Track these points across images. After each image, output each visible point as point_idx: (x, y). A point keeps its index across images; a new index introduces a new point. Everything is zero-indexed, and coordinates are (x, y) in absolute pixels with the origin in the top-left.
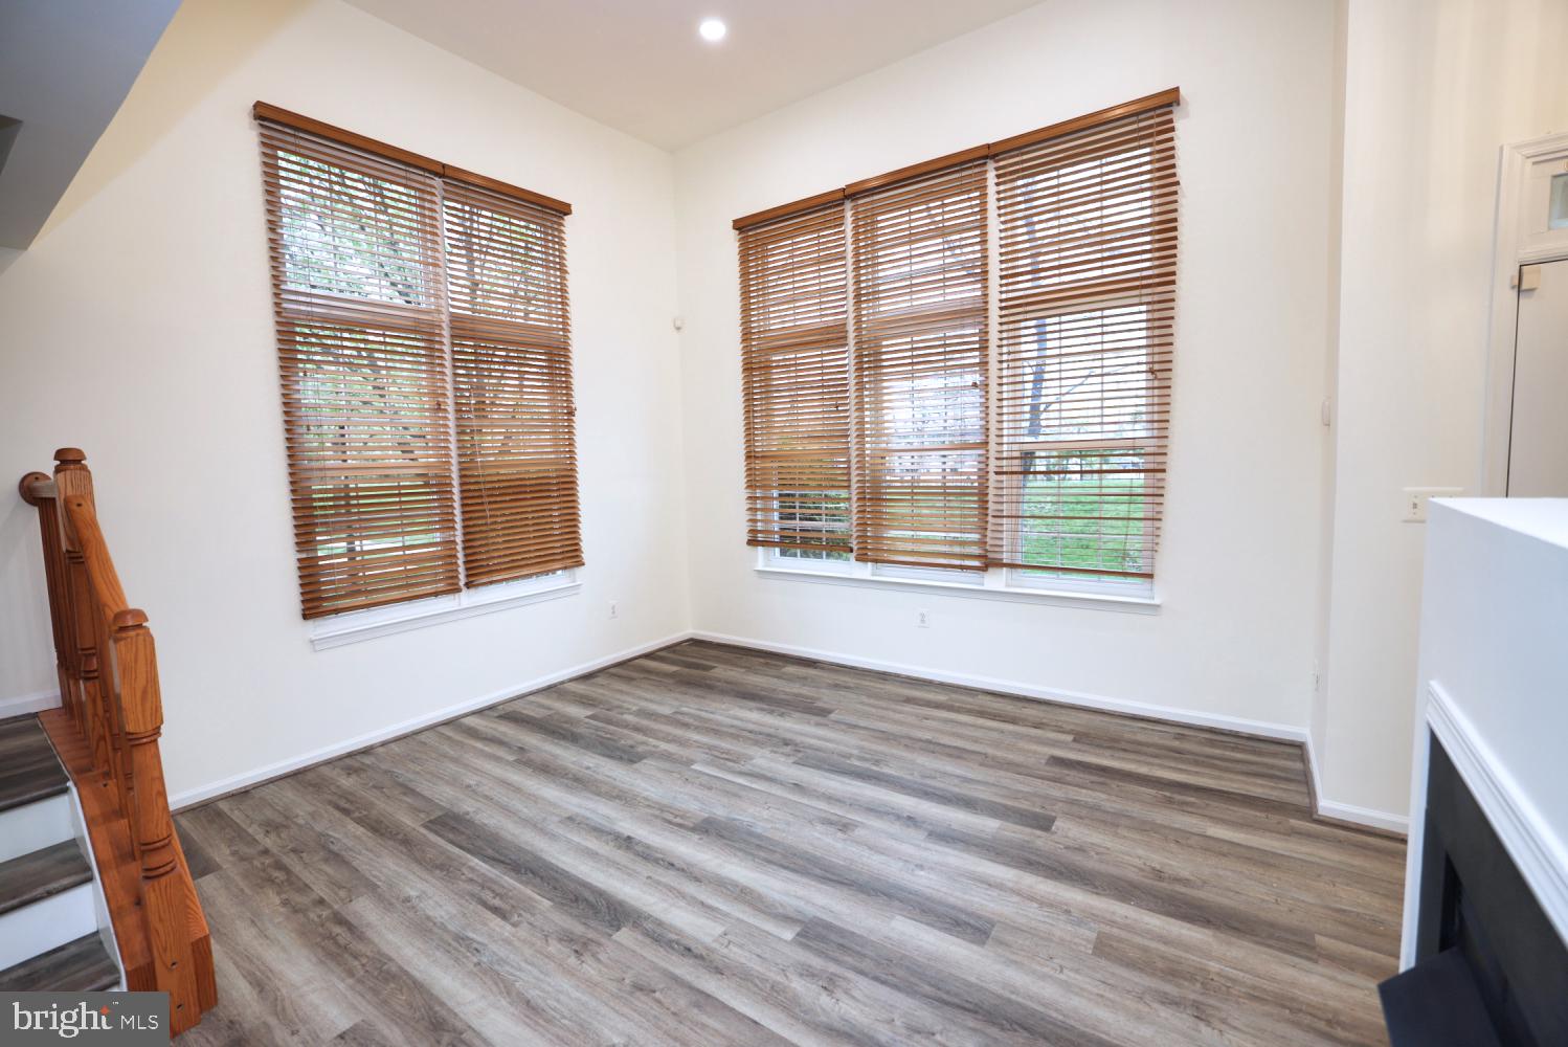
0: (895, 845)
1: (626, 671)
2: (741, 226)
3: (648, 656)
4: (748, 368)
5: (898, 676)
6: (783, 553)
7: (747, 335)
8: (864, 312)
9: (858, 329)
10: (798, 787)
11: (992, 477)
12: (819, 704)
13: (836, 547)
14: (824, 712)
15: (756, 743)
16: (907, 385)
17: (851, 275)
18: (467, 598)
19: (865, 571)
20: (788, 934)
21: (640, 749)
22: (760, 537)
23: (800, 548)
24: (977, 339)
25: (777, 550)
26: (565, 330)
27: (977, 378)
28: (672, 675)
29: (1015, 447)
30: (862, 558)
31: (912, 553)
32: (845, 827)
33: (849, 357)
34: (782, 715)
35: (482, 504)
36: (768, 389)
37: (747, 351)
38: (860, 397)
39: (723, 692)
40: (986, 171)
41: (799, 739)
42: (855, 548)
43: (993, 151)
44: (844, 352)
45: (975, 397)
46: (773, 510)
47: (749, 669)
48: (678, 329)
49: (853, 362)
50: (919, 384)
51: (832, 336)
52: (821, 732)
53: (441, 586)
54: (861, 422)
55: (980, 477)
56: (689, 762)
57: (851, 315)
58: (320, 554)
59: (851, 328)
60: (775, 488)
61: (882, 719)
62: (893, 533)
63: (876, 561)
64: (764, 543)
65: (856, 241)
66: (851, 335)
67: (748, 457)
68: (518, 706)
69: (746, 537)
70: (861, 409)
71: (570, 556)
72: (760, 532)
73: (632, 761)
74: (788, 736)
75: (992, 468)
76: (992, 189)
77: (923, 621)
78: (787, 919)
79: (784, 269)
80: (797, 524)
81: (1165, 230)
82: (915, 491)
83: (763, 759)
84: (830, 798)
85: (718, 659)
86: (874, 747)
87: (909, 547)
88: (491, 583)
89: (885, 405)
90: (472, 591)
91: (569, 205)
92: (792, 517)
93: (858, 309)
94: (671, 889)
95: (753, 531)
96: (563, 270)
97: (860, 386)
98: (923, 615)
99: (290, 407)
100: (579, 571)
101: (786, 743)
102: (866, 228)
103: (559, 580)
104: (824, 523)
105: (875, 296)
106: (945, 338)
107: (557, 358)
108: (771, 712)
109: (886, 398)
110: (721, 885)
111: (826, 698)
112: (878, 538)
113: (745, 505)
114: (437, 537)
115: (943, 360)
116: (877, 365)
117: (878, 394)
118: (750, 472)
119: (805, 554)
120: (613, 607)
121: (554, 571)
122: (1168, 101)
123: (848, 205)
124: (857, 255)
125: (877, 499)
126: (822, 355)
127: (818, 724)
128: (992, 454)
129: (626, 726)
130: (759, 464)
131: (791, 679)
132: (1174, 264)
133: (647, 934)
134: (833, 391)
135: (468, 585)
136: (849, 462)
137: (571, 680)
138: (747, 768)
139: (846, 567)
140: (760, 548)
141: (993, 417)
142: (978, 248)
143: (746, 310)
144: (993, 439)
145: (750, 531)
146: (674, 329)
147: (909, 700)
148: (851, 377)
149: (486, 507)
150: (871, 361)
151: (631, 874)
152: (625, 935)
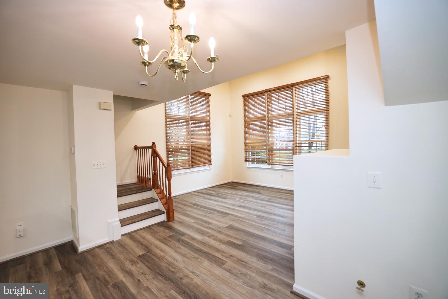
0: (273, 209)
1: (219, 186)
2: (244, 96)
3: (223, 184)
4: (245, 125)
5: (276, 188)
6: (252, 163)
7: (245, 118)
8: (269, 114)
9: (268, 117)
10: (256, 202)
11: (295, 147)
12: (260, 192)
13: (263, 162)
14: (261, 193)
15: (248, 197)
16: (278, 129)
17: (267, 107)
18: (192, 170)
19: (270, 167)
20: (255, 216)
21: (226, 197)
22: (247, 160)
23: (256, 162)
24: (292, 120)
25: (251, 162)
26: (209, 118)
27: (292, 128)
28: (229, 187)
29: (300, 141)
30: (269, 164)
31: (279, 163)
32: (264, 207)
33: (266, 123)
34: (252, 193)
35: (195, 152)
36: (249, 129)
37: (245, 121)
38: (268, 131)
39: (240, 190)
40: (293, 88)
41: (256, 197)
42: (267, 162)
43: (294, 84)
44: (265, 122)
45: (292, 131)
46: (250, 154)
47: (245, 187)
48: (230, 116)
49: (267, 124)
50: (280, 129)
51: (263, 119)
52: (260, 196)
53: (187, 167)
54: (269, 136)
55: (293, 147)
56: (236, 199)
57: (267, 115)
58: (170, 160)
59: (267, 117)
60: (250, 149)
61: (272, 194)
62: (275, 159)
63: (272, 164)
64: (249, 161)
65: (268, 100)
66: (267, 119)
67: (245, 143)
68: (201, 191)
69: (244, 160)
70: (268, 133)
71: (210, 163)
72: (247, 159)
73: (225, 199)
74: (254, 196)
75: (295, 146)
76: (294, 91)
77: (281, 177)
78: (255, 215)
79: (252, 105)
80: (255, 157)
81: (327, 100)
82: (279, 150)
83: (249, 199)
84: (262, 204)
85: (238, 185)
86: (270, 198)
87: (278, 161)
88: (196, 167)
89: (274, 133)
90: (192, 168)
91: (211, 94)
92: (254, 155)
93: (268, 113)
94: (236, 212)
95: (246, 159)
96: (209, 106)
97: (268, 129)
98: (281, 176)
99: (167, 134)
100: (211, 166)
101: (254, 197)
102: (270, 98)
103: (207, 167)
104: (261, 157)
105: (271, 111)
106: (286, 120)
107: (208, 123)
108: (250, 193)
109: (274, 131)
110: (244, 212)
111: (261, 191)
112: (272, 160)
113: (244, 153)
114: (187, 158)
115: (285, 123)
116: (272, 125)
117: (272, 130)
118: (245, 146)
119: (257, 163)
120: (217, 174)
121: (206, 166)
122: (327, 78)
123: (266, 93)
124: (268, 103)
125: (272, 152)
126: (261, 123)
127: (260, 195)
128: (295, 143)
129: (222, 194)
130: (247, 145)
131: (254, 188)
132: (329, 107)
133: (233, 216)
134: (263, 129)
135: (192, 167)
136: (266, 144)
137: (209, 188)
138: (247, 200)
139: (265, 166)
140: (247, 162)
141: (295, 135)
142: (292, 102)
143: (245, 113)
144: (295, 140)
145: (245, 158)
146: (229, 117)
147: (278, 192)
148: (267, 127)
149: (196, 152)
150: (270, 124)
151: (229, 211)
152: (230, 216)
